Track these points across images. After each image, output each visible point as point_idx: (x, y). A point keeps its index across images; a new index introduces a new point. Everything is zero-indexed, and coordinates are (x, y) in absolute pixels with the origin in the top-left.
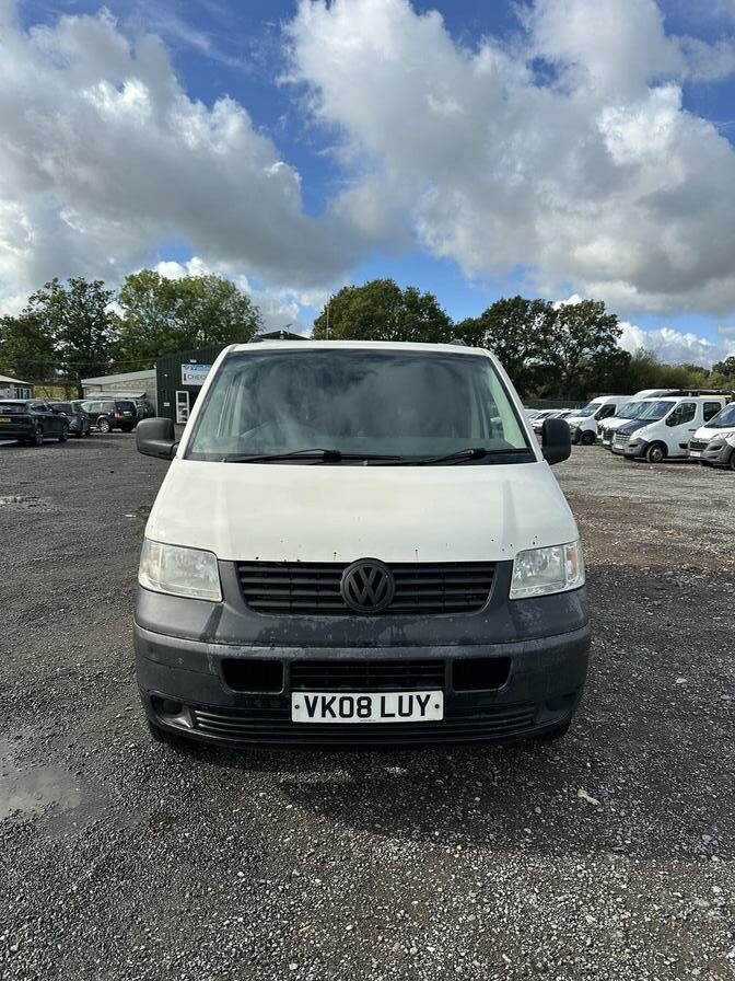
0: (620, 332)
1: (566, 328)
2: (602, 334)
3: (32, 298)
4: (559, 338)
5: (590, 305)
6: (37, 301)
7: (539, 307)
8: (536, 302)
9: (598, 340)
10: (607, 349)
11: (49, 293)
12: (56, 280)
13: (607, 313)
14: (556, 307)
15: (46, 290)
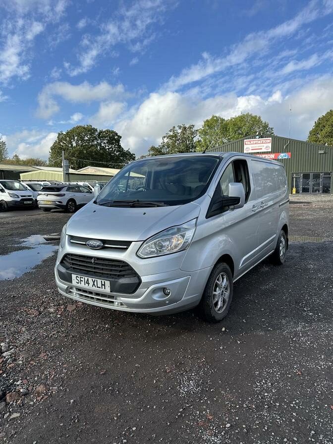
3: (164, 137)
6: (166, 138)
11: (171, 134)
12: (174, 127)
15: (169, 132)
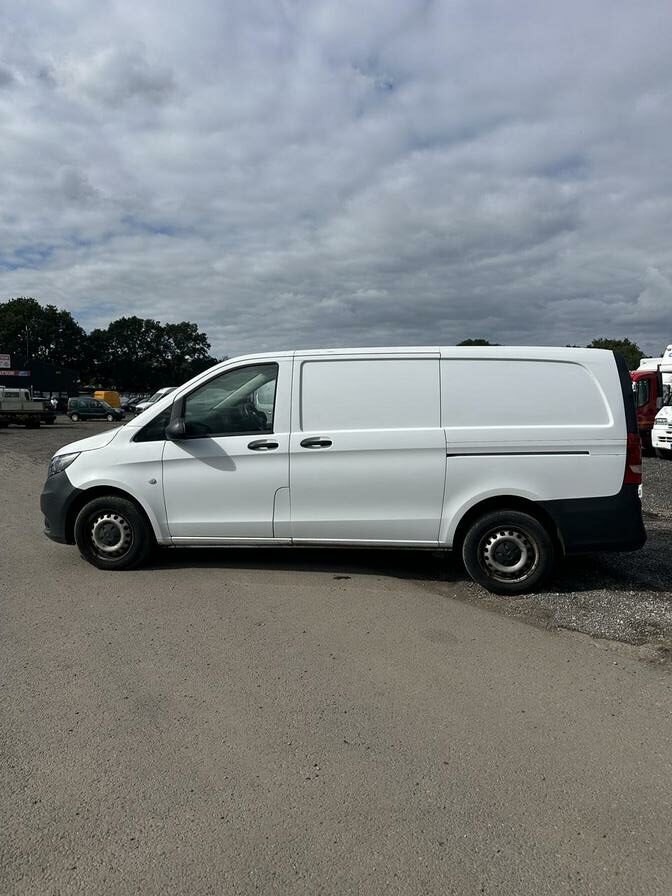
0: (209, 346)
1: (171, 340)
2: (197, 347)
4: (167, 347)
5: (185, 325)
7: (150, 324)
8: (148, 321)
9: (195, 350)
10: (201, 357)
13: (200, 332)
14: (162, 325)
